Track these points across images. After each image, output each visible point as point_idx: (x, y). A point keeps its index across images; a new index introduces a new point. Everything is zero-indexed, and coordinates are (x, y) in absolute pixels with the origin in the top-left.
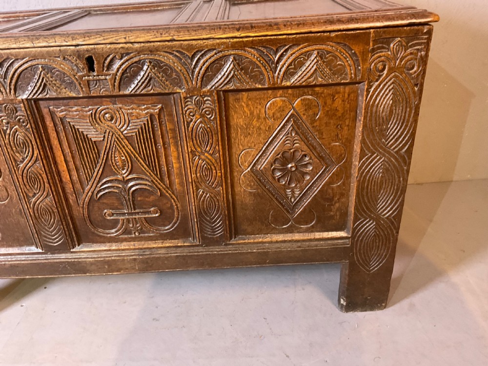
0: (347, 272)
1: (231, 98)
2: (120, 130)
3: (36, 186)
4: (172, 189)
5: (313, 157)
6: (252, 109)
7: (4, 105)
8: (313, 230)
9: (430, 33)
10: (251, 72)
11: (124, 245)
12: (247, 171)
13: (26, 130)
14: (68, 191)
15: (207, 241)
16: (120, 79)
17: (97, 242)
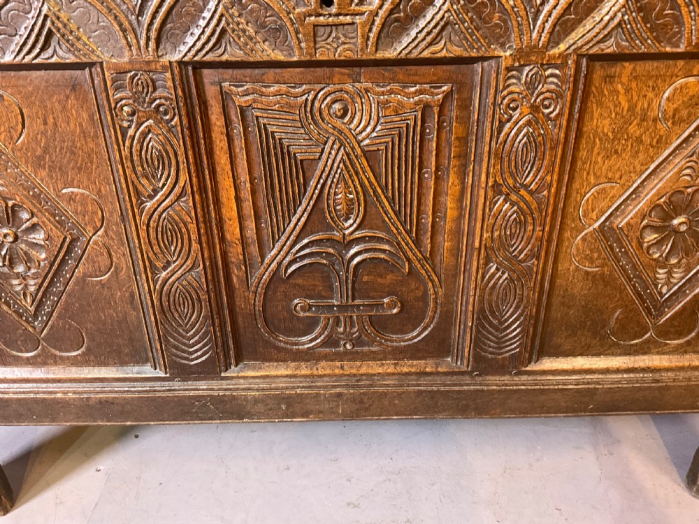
1: (598, 73)
2: (355, 138)
3: (173, 248)
4: (433, 261)
6: (635, 98)
7: (129, 75)
8: (689, 349)
10: (657, 18)
11: (323, 368)
12: (591, 229)
13: (170, 130)
14: (233, 260)
15: (483, 365)
16: (383, 25)
17: (269, 361)
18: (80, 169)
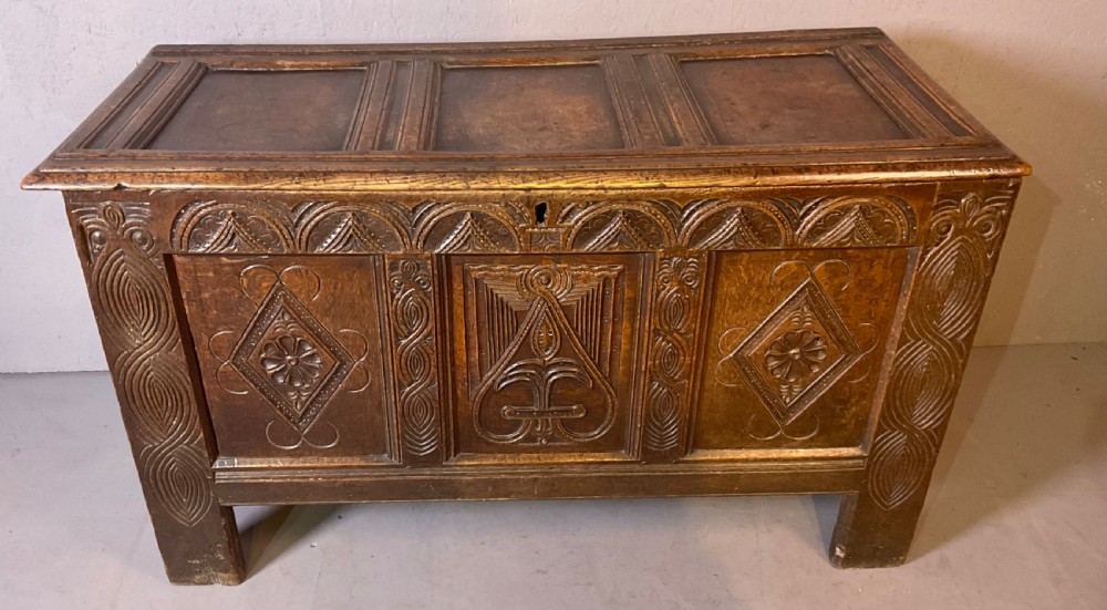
0: (854, 508)
1: (725, 260)
2: (555, 297)
3: (417, 371)
4: (610, 379)
5: (829, 341)
6: (753, 275)
7: (402, 261)
8: (812, 444)
9: (1016, 187)
10: (763, 228)
11: (523, 459)
12: (728, 358)
13: (425, 295)
14: (460, 377)
15: (649, 456)
16: (577, 234)
17: (482, 452)
18: (355, 317)
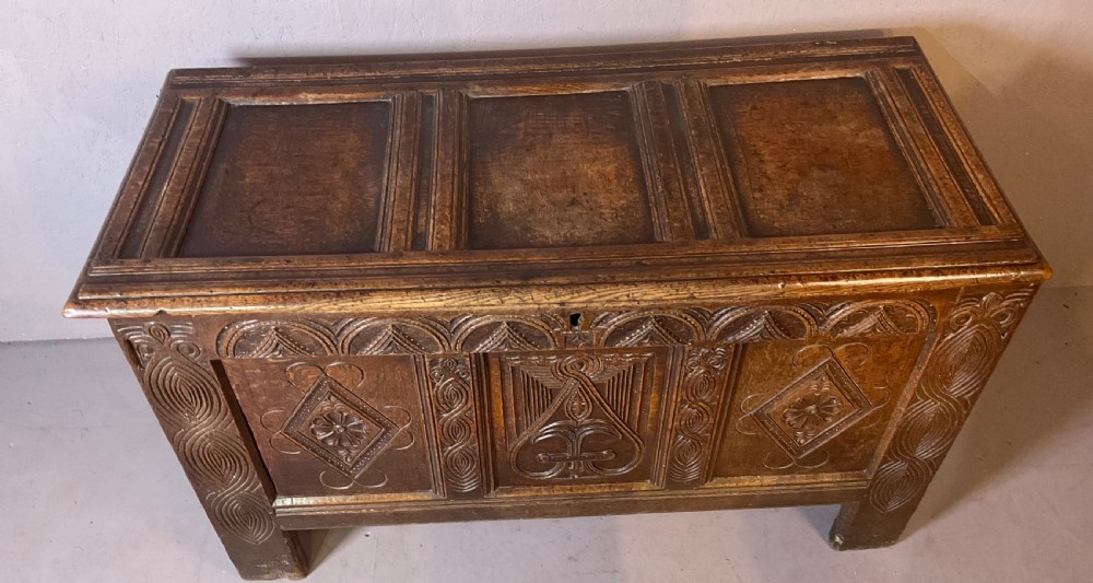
1: (751, 349)
2: (588, 377)
3: (458, 436)
4: (639, 433)
5: (844, 400)
7: (442, 359)
8: (820, 472)
10: (789, 325)
12: (749, 414)
13: (464, 382)
14: (498, 436)
15: (672, 486)
16: (609, 335)
17: (519, 485)
18: (398, 398)
